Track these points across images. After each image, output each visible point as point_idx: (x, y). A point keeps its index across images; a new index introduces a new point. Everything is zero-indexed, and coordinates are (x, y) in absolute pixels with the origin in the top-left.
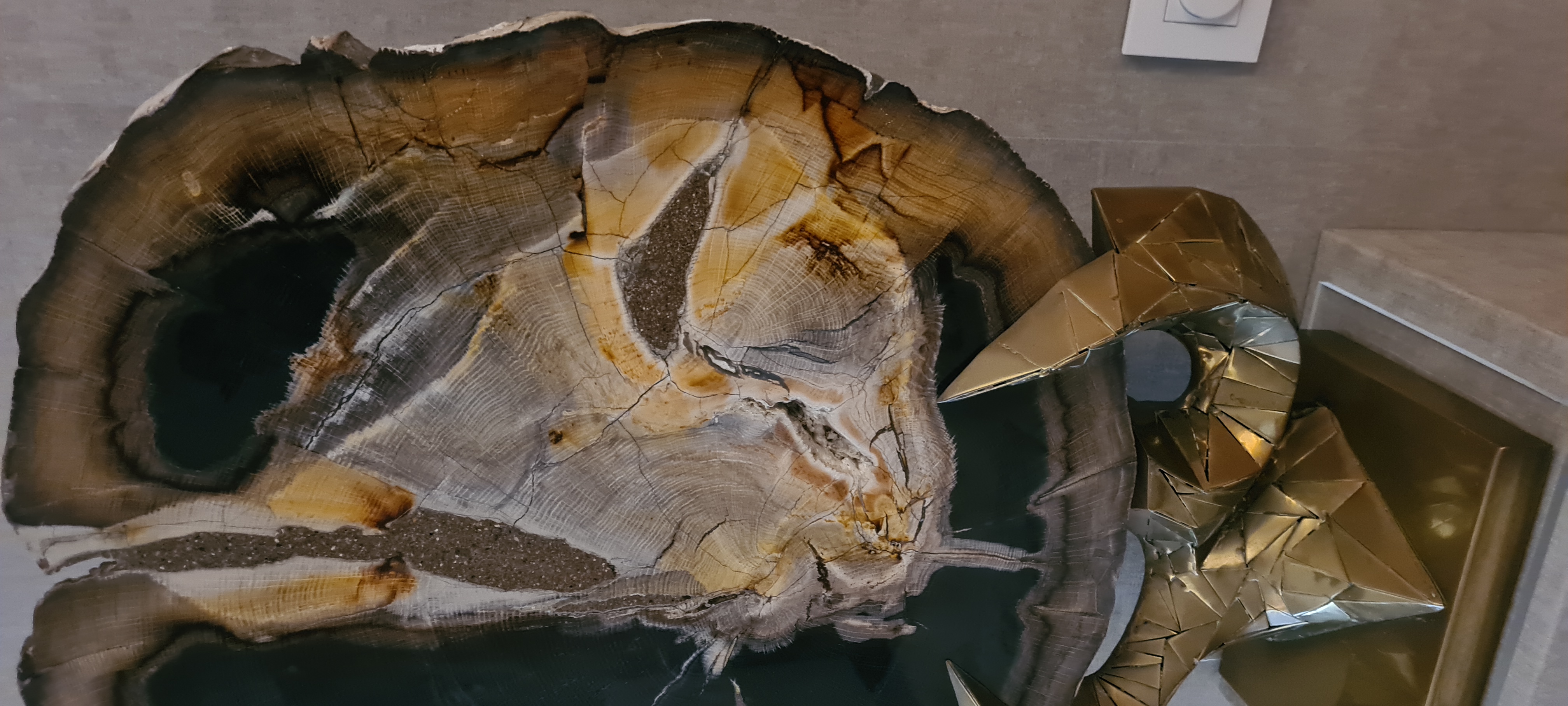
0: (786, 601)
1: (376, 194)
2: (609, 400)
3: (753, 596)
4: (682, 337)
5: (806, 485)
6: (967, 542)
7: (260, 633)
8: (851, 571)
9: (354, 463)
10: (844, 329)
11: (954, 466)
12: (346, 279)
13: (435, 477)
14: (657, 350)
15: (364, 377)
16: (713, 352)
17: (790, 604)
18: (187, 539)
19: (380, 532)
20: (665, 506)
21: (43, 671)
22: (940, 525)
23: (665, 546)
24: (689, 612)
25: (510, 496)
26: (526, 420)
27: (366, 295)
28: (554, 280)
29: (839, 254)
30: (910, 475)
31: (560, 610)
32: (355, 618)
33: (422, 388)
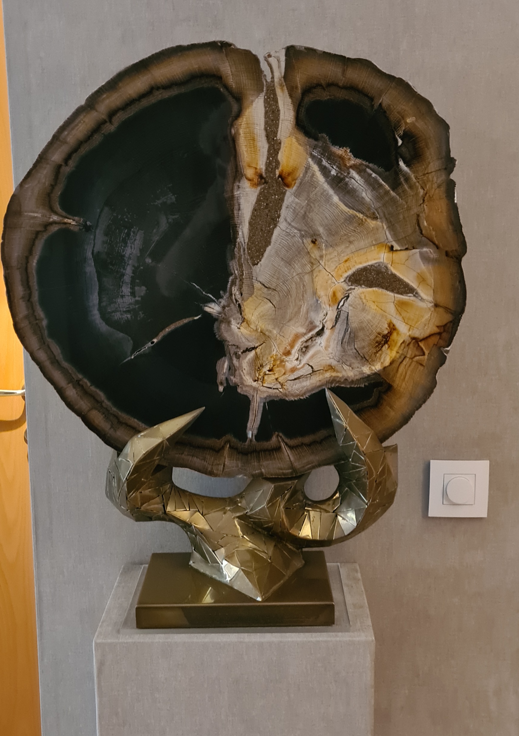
0: (238, 336)
1: (407, 179)
2: (328, 261)
3: (241, 321)
4: (353, 287)
5: (290, 339)
6: (261, 409)
7: (236, 130)
8: (251, 361)
9: (306, 168)
10: (355, 348)
11: (296, 399)
12: (377, 168)
13: (299, 196)
14: (348, 278)
15: (340, 172)
16: (347, 299)
17: (236, 337)
18: (277, 107)
19: (277, 176)
20: (284, 284)
21: (224, 50)
22: (270, 396)
23: (265, 285)
24: (235, 295)
25: (290, 224)
26: (321, 230)
27: (372, 174)
28: (376, 240)
29: (384, 344)
30: (293, 381)
31: (239, 244)
32: (240, 165)
33: (335, 193)
